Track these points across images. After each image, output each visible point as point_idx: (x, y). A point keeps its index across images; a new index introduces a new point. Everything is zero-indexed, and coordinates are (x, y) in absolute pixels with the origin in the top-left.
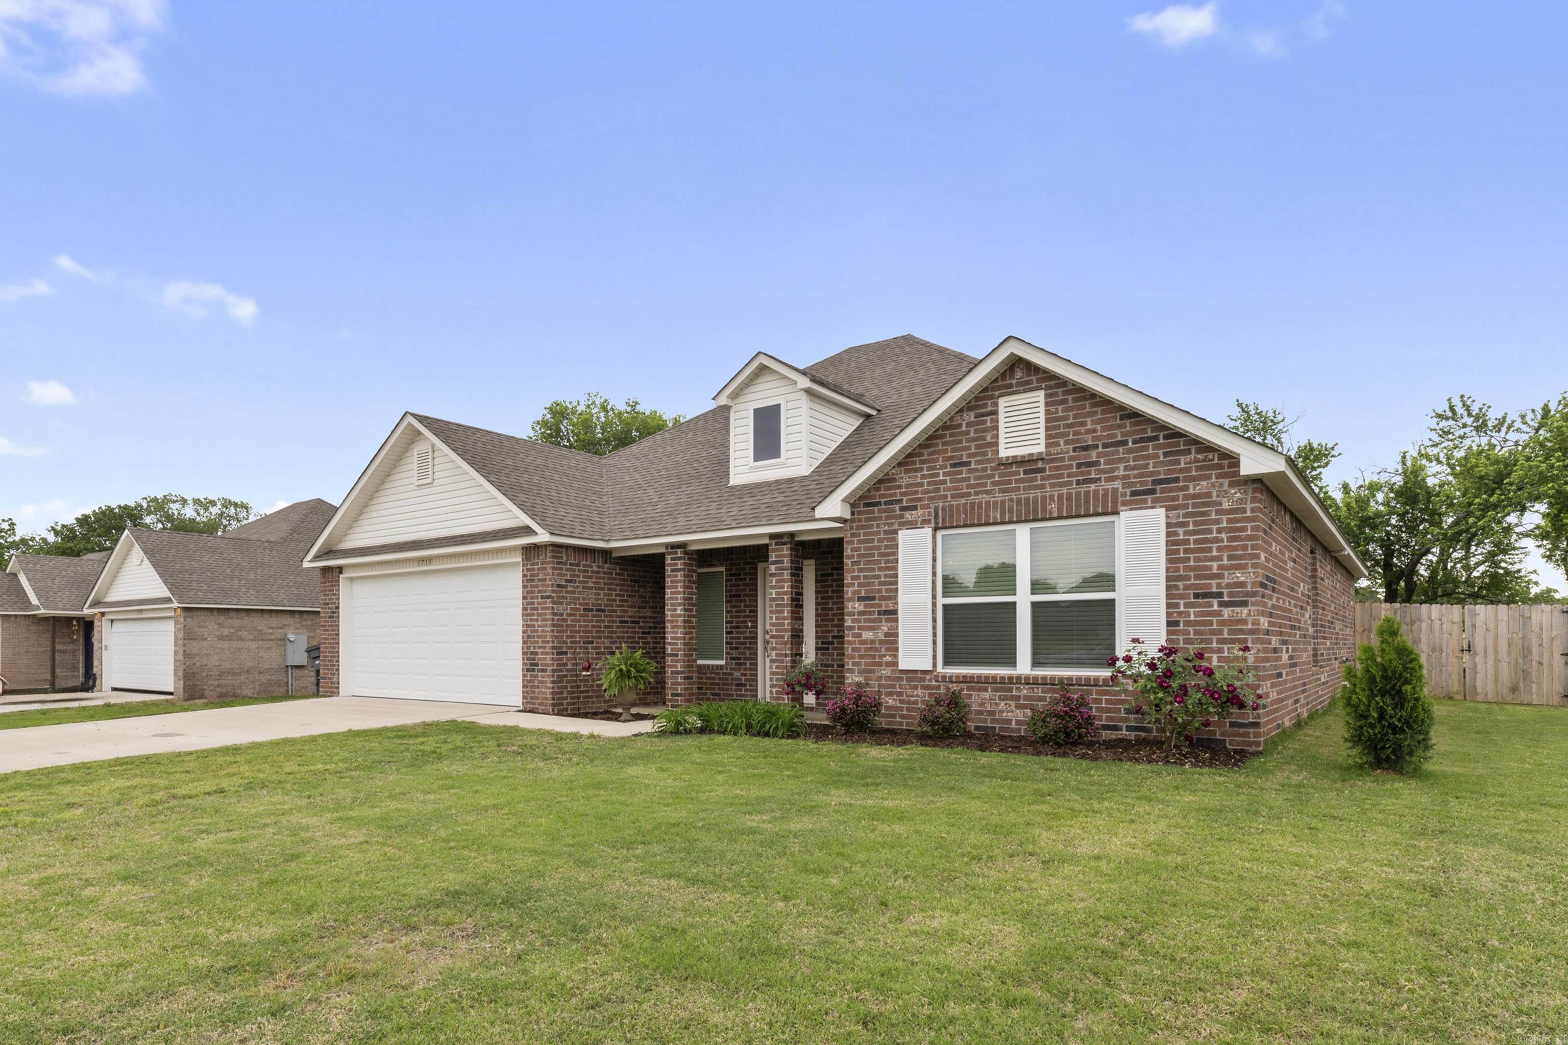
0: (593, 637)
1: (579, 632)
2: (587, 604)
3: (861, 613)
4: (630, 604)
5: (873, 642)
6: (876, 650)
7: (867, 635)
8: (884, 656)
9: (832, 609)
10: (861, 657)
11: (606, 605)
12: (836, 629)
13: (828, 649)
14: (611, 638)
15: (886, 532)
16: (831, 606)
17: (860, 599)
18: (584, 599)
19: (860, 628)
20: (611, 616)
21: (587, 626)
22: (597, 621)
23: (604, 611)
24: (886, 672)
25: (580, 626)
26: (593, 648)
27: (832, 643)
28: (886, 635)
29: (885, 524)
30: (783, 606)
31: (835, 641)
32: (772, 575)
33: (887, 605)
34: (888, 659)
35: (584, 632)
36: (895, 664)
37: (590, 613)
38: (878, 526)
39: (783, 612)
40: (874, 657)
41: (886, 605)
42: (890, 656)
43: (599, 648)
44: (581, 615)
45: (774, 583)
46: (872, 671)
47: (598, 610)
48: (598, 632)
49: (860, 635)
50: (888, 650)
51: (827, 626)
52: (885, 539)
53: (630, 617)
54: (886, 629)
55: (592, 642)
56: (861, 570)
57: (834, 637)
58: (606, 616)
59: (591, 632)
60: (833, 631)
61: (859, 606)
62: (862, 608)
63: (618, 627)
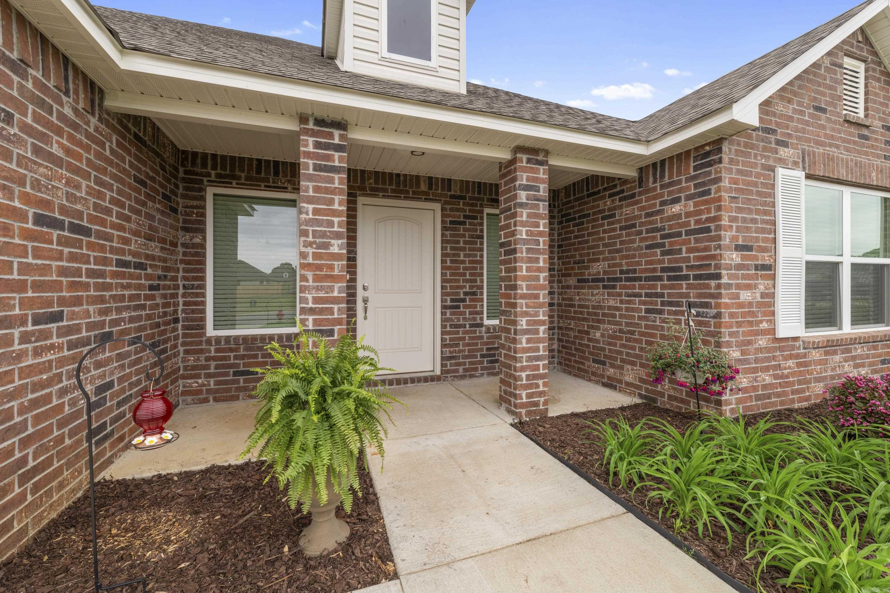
0: (62, 301)
1: (21, 286)
2: (47, 204)
3: (739, 267)
4: (133, 226)
5: (750, 304)
6: (753, 314)
7: (745, 296)
8: (761, 321)
9: (463, 262)
10: (739, 324)
11: (92, 219)
12: (468, 285)
13: (458, 307)
14: (102, 300)
15: (764, 167)
16: (462, 258)
17: (738, 248)
18: (36, 185)
19: (739, 287)
20: (102, 248)
21: (45, 270)
22: (72, 258)
23: (87, 232)
24: (762, 342)
25: (24, 268)
26: (62, 332)
27: (464, 300)
28: (763, 295)
29: (763, 156)
30: (538, 251)
31: (468, 298)
32: (522, 205)
33: (763, 259)
34: (764, 325)
35: (37, 286)
36: (773, 331)
37: (55, 233)
38: (756, 156)
39: (537, 260)
40: (750, 323)
41: (765, 259)
42: (767, 321)
43: (77, 329)
44: (27, 235)
45: (524, 218)
46: (749, 343)
47: (76, 229)
48: (73, 285)
49: (737, 297)
50: (765, 314)
51: (458, 281)
52: (762, 175)
53: (134, 254)
54: (762, 287)
55: (57, 317)
56: (739, 210)
57: (466, 294)
58: (91, 246)
59: (56, 286)
60: (465, 287)
61: (735, 257)
62: (739, 261)
63: (115, 275)
